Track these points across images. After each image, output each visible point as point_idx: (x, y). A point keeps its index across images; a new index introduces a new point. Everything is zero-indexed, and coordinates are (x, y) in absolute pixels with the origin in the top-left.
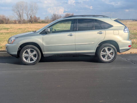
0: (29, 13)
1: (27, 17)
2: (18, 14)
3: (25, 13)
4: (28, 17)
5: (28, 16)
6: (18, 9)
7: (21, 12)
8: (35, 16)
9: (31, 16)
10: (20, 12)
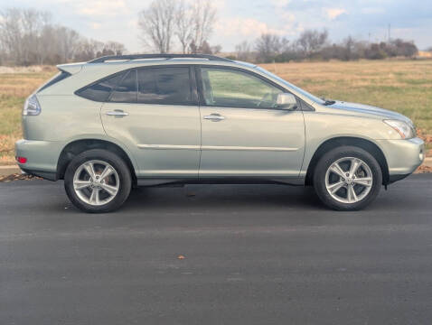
0: (187, 33)
1: (181, 44)
2: (156, 35)
3: (176, 33)
4: (184, 47)
5: (185, 41)
6: (156, 21)
7: (163, 29)
8: (205, 42)
9: (193, 41)
10: (161, 32)
